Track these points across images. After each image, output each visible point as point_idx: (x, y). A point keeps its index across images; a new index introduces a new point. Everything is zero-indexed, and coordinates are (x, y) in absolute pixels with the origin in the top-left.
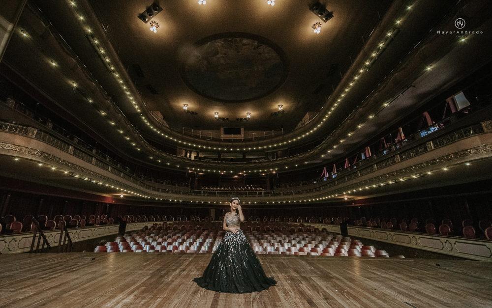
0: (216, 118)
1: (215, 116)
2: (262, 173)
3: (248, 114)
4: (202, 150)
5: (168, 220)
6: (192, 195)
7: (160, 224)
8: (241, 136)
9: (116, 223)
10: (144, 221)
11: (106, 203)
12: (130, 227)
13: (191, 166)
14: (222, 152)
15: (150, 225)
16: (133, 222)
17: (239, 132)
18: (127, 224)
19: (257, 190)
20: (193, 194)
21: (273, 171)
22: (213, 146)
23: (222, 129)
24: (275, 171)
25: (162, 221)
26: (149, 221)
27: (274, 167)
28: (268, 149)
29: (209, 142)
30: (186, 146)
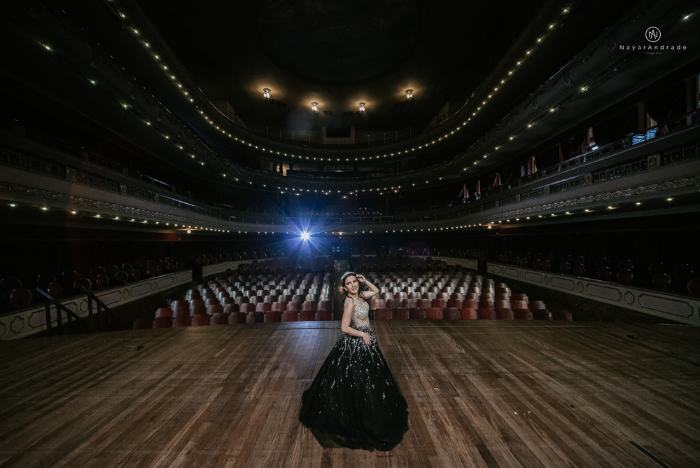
0: (314, 111)
1: (313, 108)
2: (380, 192)
3: (362, 105)
4: (296, 161)
5: (259, 258)
6: (287, 224)
7: (248, 264)
8: (351, 140)
9: (186, 268)
10: (226, 261)
12: (208, 271)
13: (283, 185)
14: (326, 162)
15: (233, 266)
16: (211, 263)
17: (347, 134)
18: (204, 268)
19: (373, 215)
20: (289, 223)
21: (394, 190)
22: (311, 155)
23: (323, 129)
24: (398, 190)
25: (250, 258)
26: (234, 260)
27: (396, 185)
28: (389, 158)
29: (305, 149)
30: (274, 155)
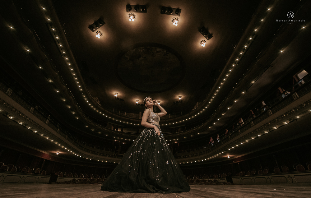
0: (137, 104)
1: (136, 102)
4: (125, 126)
6: (115, 158)
11: (43, 159)
13: (117, 136)
16: (64, 176)
18: (58, 178)
20: (117, 157)
21: (175, 141)
22: (133, 122)
23: (141, 113)
24: (177, 141)
26: (79, 177)
27: (176, 138)
28: (172, 125)
29: (130, 119)
30: (115, 121)
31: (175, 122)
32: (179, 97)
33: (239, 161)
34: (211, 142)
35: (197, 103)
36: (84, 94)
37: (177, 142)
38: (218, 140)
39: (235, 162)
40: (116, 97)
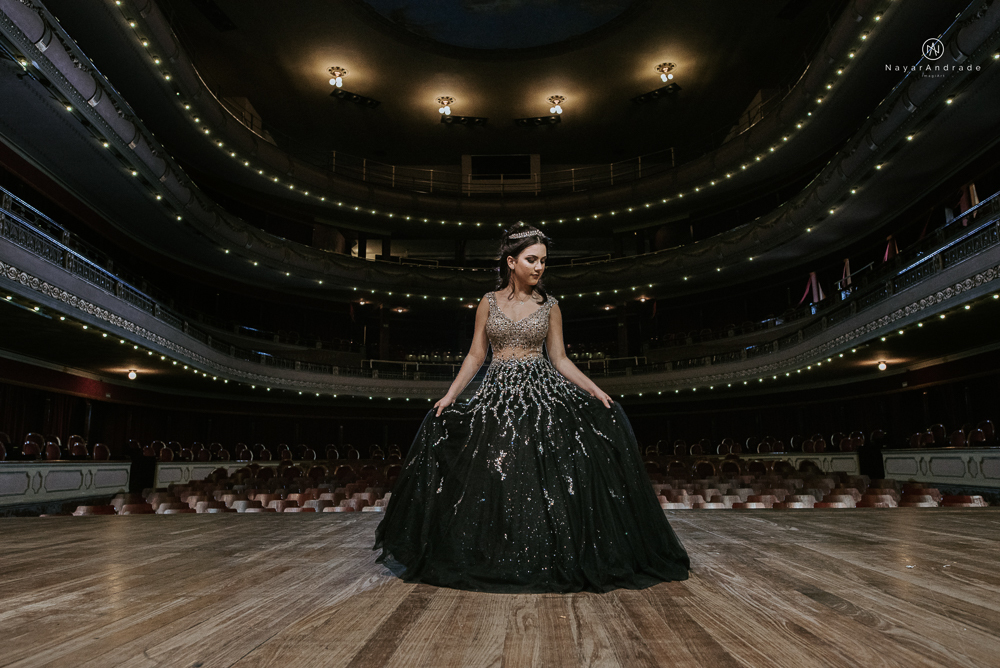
0: (444, 116)
1: (441, 111)
2: (603, 301)
3: (556, 101)
4: (398, 229)
6: (370, 376)
8: (534, 182)
9: (117, 458)
10: (215, 459)
11: (82, 399)
12: (169, 474)
13: (365, 283)
14: (469, 231)
15: (231, 468)
16: (177, 460)
17: (521, 170)
18: (160, 467)
19: (587, 359)
20: (376, 373)
21: (638, 293)
22: (435, 214)
23: (467, 160)
24: (648, 292)
26: (234, 458)
27: (641, 281)
28: (624, 218)
29: (421, 199)
30: (346, 215)
31: (637, 201)
32: (660, 68)
33: (929, 384)
34: (810, 297)
35: (758, 98)
36: (184, 99)
37: (647, 295)
38: (841, 291)
39: (908, 385)
40: (336, 89)
